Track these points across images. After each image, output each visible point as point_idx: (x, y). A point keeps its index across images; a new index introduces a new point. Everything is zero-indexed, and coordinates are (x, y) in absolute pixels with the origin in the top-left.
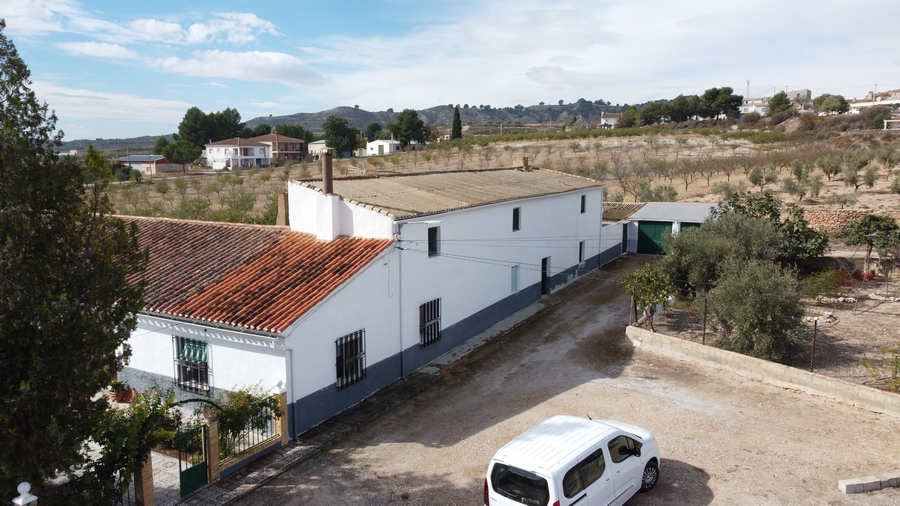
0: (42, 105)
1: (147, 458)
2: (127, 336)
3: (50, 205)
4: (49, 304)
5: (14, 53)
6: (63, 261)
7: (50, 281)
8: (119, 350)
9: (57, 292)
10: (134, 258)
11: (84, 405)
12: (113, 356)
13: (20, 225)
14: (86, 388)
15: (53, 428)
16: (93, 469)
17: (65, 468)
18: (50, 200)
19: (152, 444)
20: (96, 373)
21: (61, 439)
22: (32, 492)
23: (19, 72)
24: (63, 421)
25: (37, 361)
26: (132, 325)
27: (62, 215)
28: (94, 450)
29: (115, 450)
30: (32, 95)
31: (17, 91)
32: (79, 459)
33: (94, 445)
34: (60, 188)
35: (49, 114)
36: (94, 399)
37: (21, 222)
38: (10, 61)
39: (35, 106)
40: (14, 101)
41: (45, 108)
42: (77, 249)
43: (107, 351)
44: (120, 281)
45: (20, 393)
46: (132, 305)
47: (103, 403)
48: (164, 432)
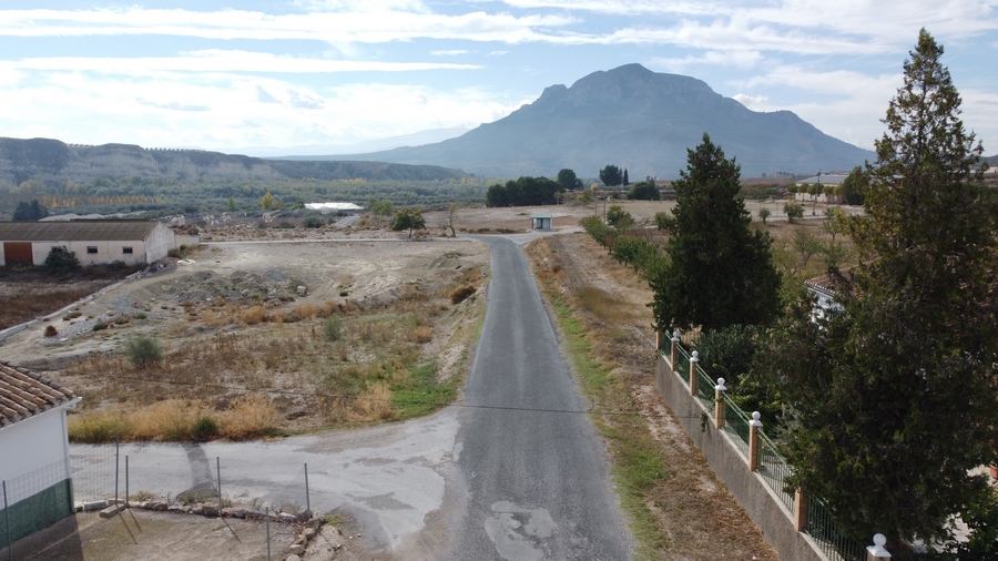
0: (967, 134)
3: (958, 248)
4: (939, 356)
5: (948, 81)
6: (962, 309)
7: (944, 330)
9: (949, 344)
11: (958, 476)
13: (922, 267)
14: (963, 459)
15: (920, 490)
17: (925, 536)
18: (960, 241)
20: (979, 446)
21: (926, 505)
22: (887, 547)
23: (949, 101)
24: (931, 484)
25: (915, 413)
27: (970, 259)
28: (962, 532)
29: (986, 540)
30: (959, 125)
31: (944, 123)
32: (942, 534)
33: (959, 522)
34: (972, 229)
35: (975, 145)
36: (971, 473)
37: (924, 264)
38: (942, 90)
39: (960, 137)
40: (939, 133)
41: (971, 139)
42: (981, 299)
45: (892, 442)
47: (981, 480)
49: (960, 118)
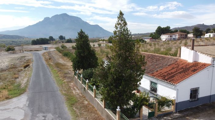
0: (129, 30)
1: (142, 108)
2: (140, 80)
3: (128, 51)
4: (126, 71)
5: (125, 20)
6: (130, 62)
7: (127, 66)
8: (138, 83)
9: (128, 69)
10: (143, 63)
11: (131, 93)
12: (137, 84)
13: (123, 55)
14: (131, 90)
15: (125, 97)
16: (131, 107)
17: (126, 105)
18: (128, 50)
19: (143, 105)
20: (134, 87)
21: (126, 99)
22: (120, 109)
23: (125, 24)
24: (126, 95)
25: (123, 83)
26: (142, 78)
27: (130, 53)
28: (132, 103)
29: (136, 104)
30: (127, 28)
31: (125, 28)
32: (129, 104)
33: (131, 102)
34: (130, 48)
35: (130, 32)
36: (133, 92)
37: (123, 54)
38: (124, 22)
39: (127, 30)
40: (124, 30)
41: (129, 31)
42: (132, 60)
43: (136, 83)
44: (140, 68)
45: (119, 88)
46: (142, 74)
47: (134, 93)
48: (146, 103)
49: (127, 27)
